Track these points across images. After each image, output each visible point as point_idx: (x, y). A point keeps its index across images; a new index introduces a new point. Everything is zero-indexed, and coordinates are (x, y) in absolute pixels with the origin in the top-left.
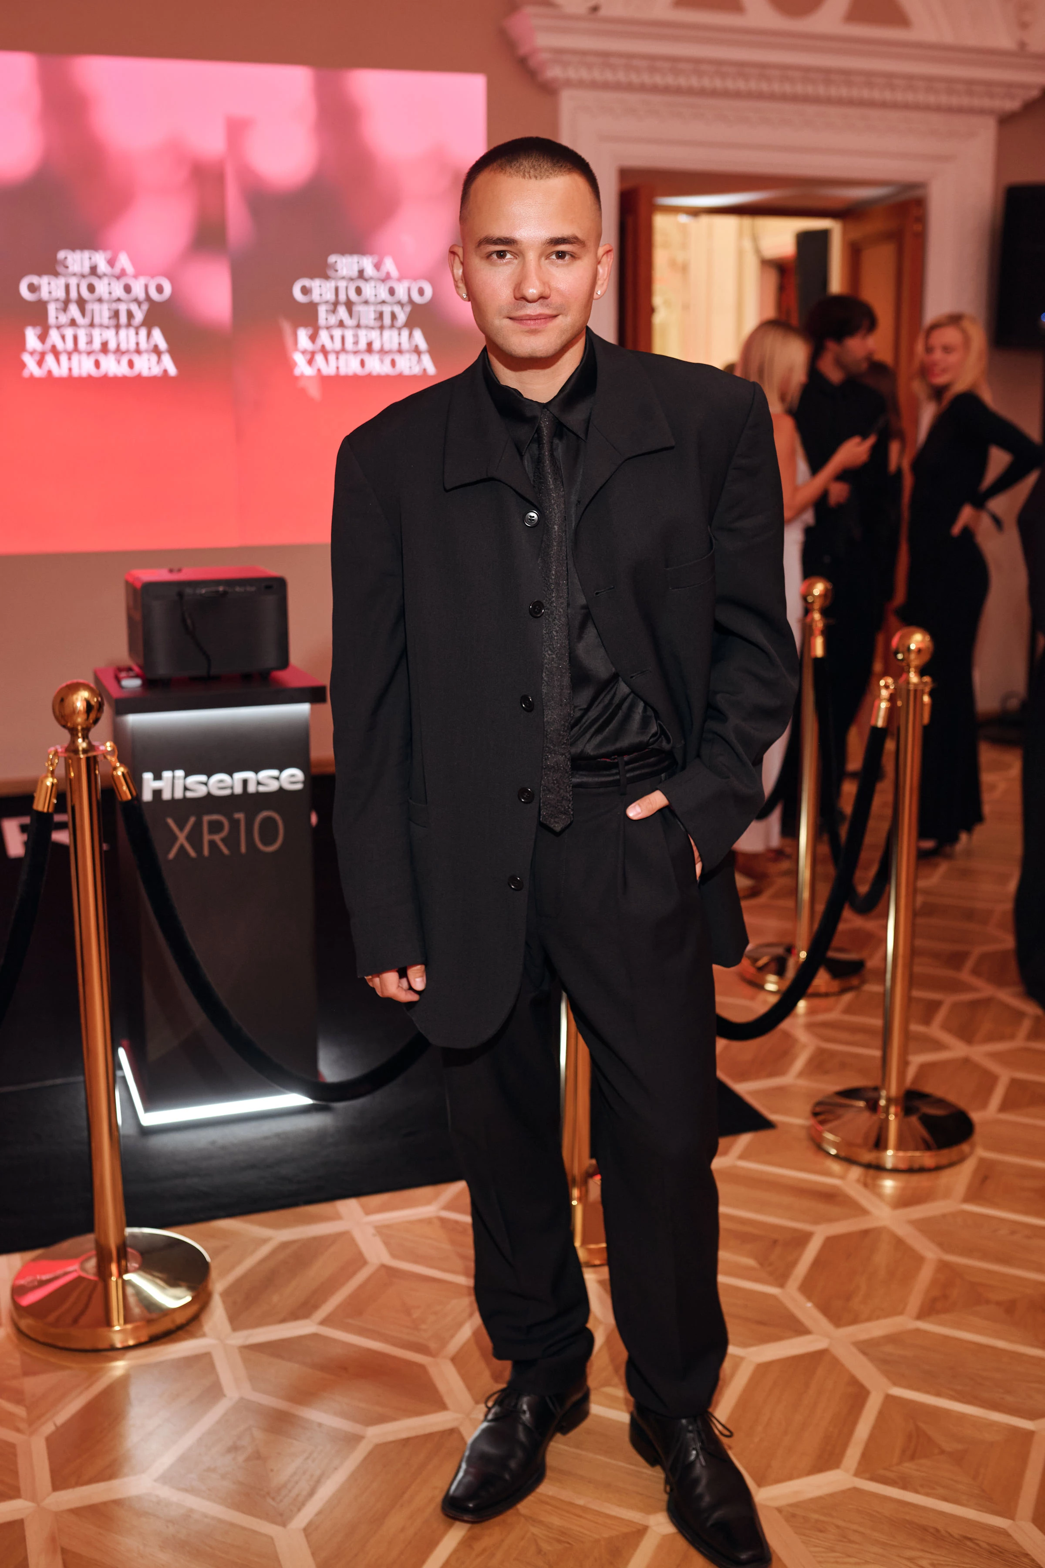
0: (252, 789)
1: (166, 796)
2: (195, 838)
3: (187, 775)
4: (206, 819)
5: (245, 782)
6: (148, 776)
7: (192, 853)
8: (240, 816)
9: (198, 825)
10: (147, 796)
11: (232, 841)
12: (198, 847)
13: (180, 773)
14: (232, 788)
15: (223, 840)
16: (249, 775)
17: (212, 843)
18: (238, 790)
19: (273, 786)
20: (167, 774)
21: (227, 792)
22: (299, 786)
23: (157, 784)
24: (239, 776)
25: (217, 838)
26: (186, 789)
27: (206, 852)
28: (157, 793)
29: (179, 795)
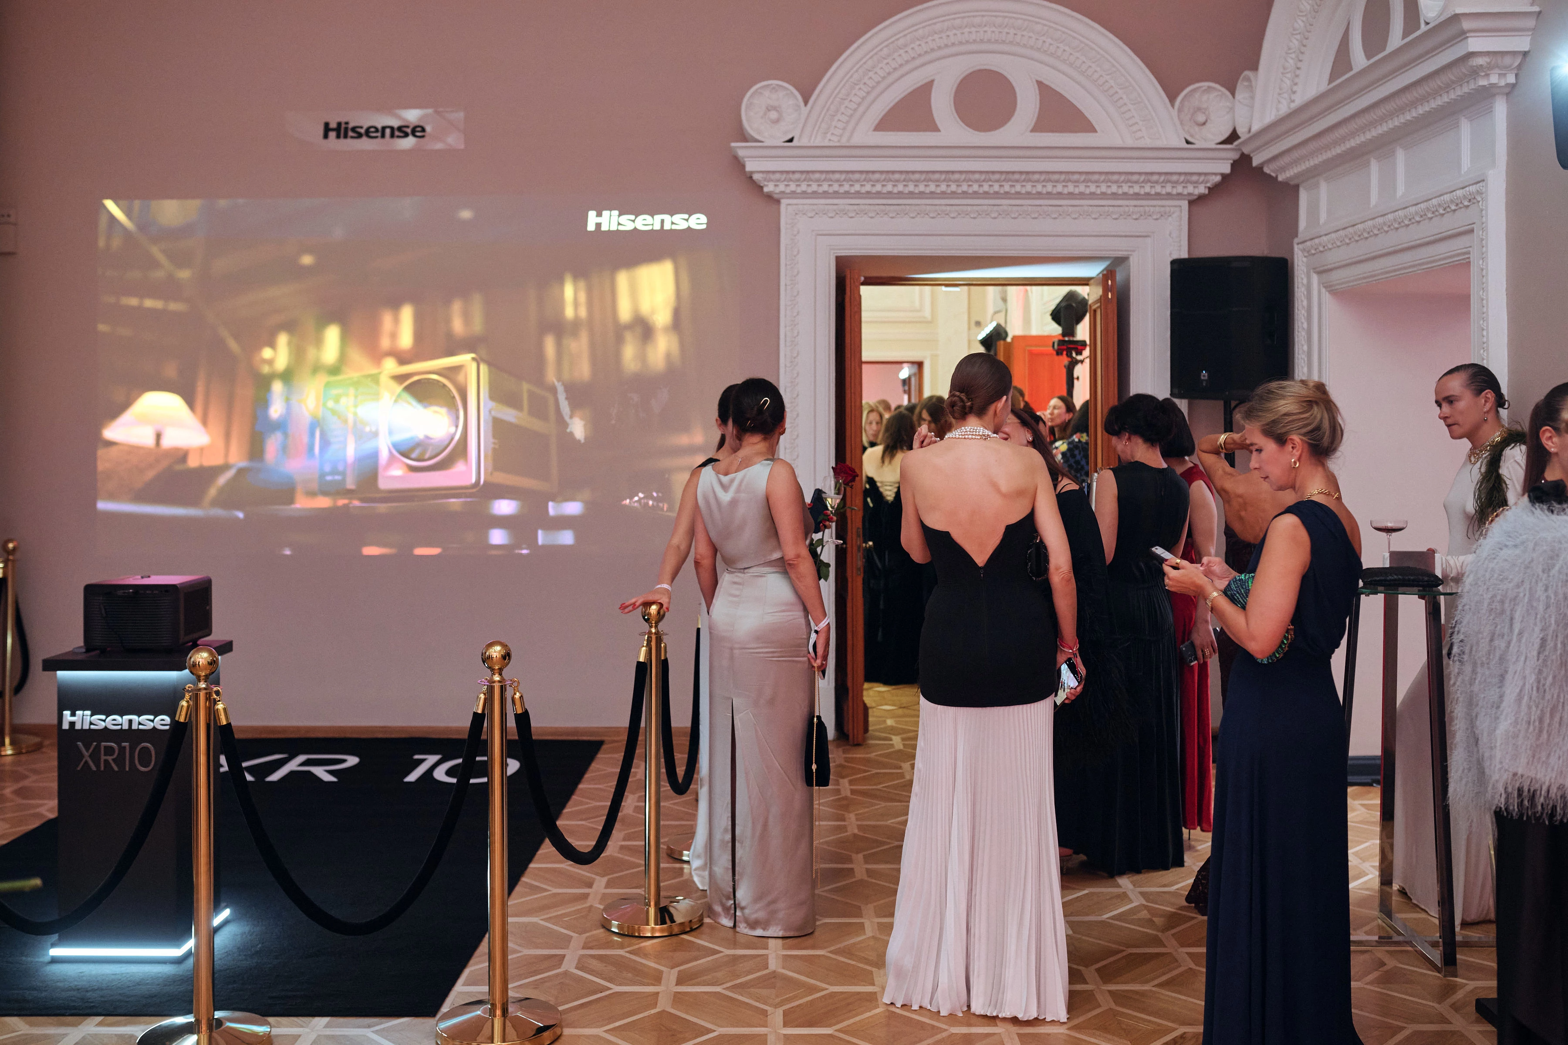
0: (135, 726)
1: (78, 727)
2: (95, 756)
3: (92, 715)
4: (103, 744)
5: (130, 721)
6: (67, 713)
7: (94, 768)
8: (126, 744)
9: (98, 747)
10: (66, 726)
11: (120, 761)
12: (97, 764)
13: (88, 713)
14: (121, 725)
15: (113, 760)
16: (134, 717)
17: (106, 761)
18: (126, 726)
19: (150, 726)
20: (79, 713)
21: (119, 727)
22: (167, 727)
23: (73, 719)
24: (127, 718)
25: (110, 758)
26: (91, 723)
27: (102, 768)
28: (72, 724)
29: (86, 727)
